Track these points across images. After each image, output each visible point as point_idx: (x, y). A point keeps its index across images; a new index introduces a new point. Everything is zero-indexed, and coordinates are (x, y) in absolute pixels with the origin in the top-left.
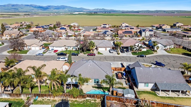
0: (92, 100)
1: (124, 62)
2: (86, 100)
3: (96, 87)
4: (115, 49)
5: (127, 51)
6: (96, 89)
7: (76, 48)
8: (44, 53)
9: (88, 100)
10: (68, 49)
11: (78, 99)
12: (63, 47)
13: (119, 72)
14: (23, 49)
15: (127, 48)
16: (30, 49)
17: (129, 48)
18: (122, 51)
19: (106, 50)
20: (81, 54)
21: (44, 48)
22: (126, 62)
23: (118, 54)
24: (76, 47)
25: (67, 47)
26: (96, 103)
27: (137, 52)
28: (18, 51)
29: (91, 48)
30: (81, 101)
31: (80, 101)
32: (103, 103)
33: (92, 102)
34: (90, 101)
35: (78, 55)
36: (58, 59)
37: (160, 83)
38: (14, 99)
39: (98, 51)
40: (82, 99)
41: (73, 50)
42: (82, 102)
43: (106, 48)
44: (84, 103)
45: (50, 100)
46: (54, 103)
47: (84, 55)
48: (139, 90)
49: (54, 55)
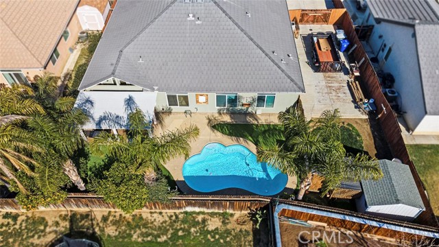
0: (212, 215)
2: (186, 213)
3: (227, 124)
6: (227, 139)
9: (194, 213)
13: (320, 35)
26: (228, 232)
30: (161, 219)
32: (264, 237)
33: (214, 224)
34: (200, 218)
40: (164, 211)
42: (165, 232)
45: (15, 218)
46: (36, 241)
48: (417, 142)
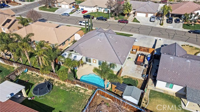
0: (83, 89)
1: (161, 39)
2: (76, 86)
4: (160, 15)
5: (177, 21)
7: (108, 11)
8: (72, 13)
9: (78, 87)
10: (99, 11)
11: (66, 83)
12: (94, 7)
13: (142, 54)
14: (54, 6)
15: (180, 16)
16: (60, 7)
17: (183, 17)
18: (169, 21)
19: (147, 16)
20: (111, 20)
21: (75, 7)
22: (165, 39)
23: (161, 24)
24: (108, 9)
25: (98, 8)
26: (84, 94)
27: (193, 25)
28: (48, 8)
29: (126, 12)
31: (69, 86)
33: (82, 91)
34: (79, 89)
35: (106, 20)
36: (80, 23)
37: (194, 89)
38: (7, 65)
39: (136, 17)
40: (71, 84)
41: (105, 12)
42: (69, 89)
43: (147, 13)
44: (71, 91)
45: (38, 76)
46: (40, 82)
47: (115, 21)
48: (156, 90)
49: (80, 16)
